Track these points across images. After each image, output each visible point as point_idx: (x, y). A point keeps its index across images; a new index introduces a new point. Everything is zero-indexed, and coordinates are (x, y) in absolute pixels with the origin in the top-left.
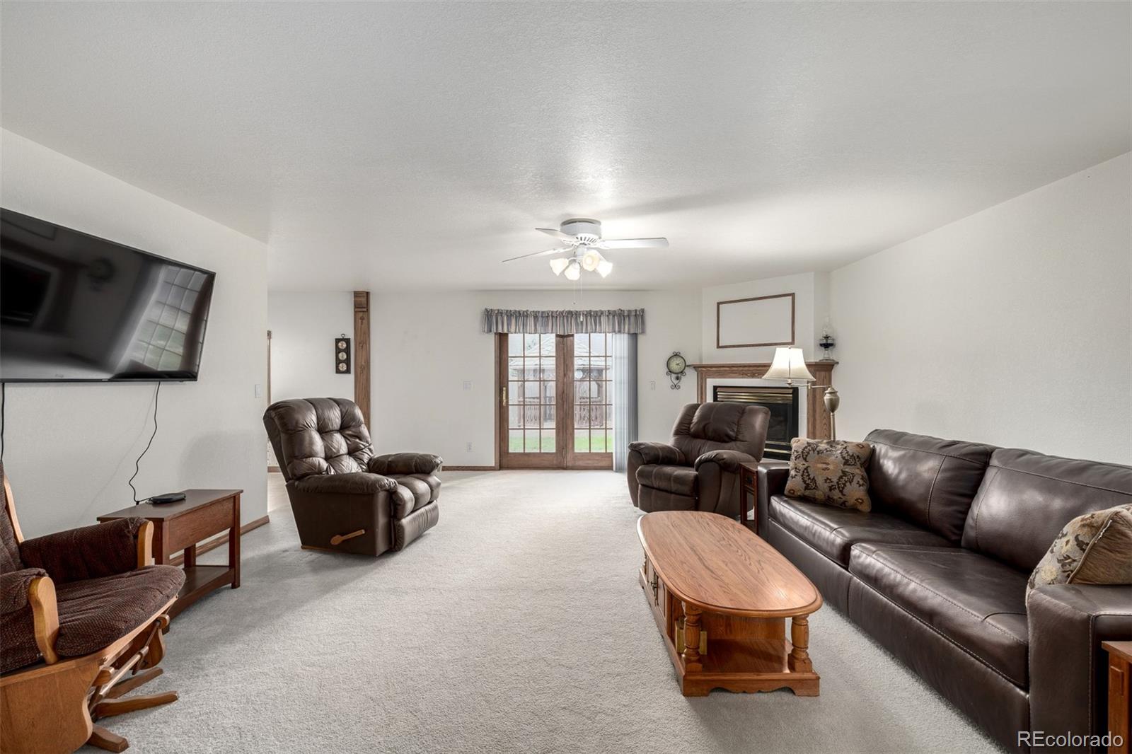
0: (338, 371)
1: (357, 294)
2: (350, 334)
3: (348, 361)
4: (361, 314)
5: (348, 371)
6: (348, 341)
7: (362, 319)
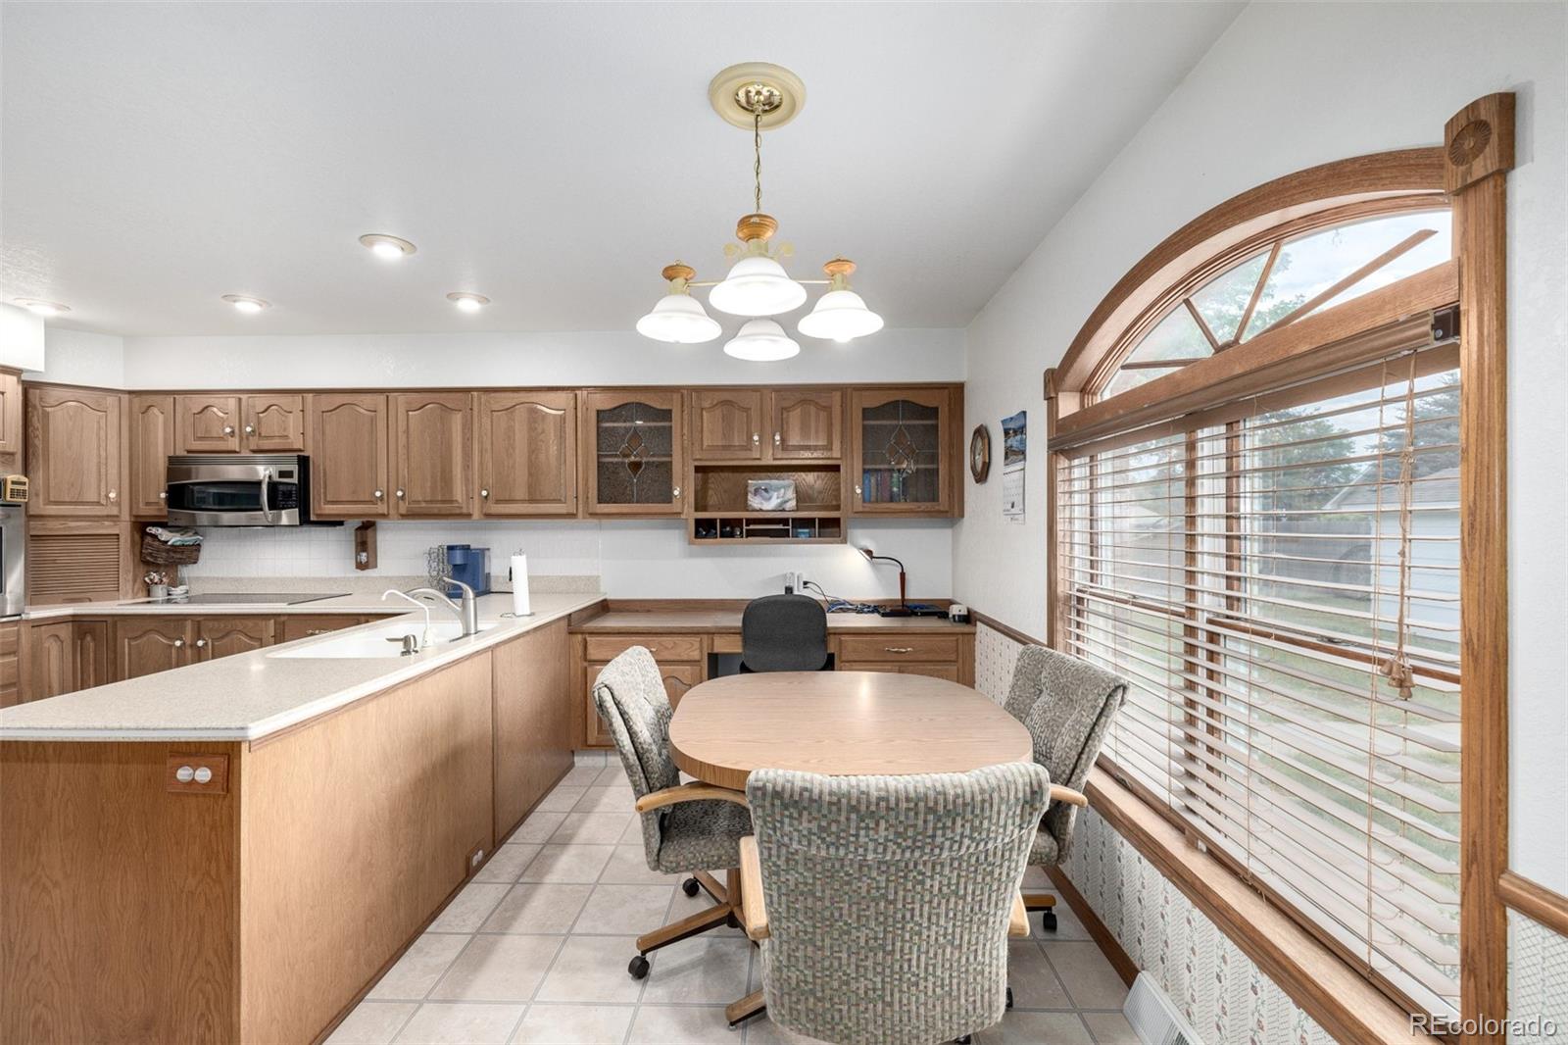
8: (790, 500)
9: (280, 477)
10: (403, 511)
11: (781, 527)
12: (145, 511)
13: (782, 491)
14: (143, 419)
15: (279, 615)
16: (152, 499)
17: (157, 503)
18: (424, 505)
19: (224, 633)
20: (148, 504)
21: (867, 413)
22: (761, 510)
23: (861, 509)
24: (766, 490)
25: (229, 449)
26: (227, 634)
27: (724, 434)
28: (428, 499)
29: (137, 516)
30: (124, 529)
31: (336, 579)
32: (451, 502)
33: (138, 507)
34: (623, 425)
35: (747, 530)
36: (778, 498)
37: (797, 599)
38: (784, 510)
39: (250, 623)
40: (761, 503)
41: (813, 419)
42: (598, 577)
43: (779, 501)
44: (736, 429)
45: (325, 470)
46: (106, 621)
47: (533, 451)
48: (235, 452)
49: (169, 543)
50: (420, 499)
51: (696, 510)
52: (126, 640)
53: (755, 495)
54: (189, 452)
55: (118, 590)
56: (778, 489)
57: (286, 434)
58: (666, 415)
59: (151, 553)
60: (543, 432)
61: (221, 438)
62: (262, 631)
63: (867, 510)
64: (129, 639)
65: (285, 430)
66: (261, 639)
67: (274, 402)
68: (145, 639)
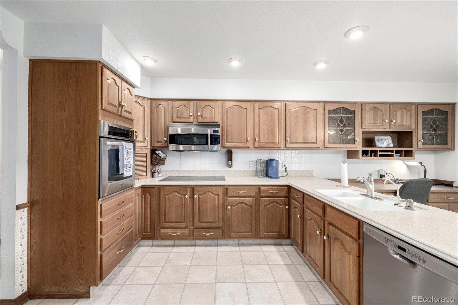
8: (391, 143)
9: (214, 132)
10: (256, 145)
11: (390, 153)
12: (157, 145)
13: (387, 140)
14: (157, 109)
15: (224, 185)
16: (160, 140)
17: (161, 142)
18: (264, 143)
19: (203, 193)
20: (158, 142)
21: (424, 113)
22: (381, 147)
23: (421, 147)
24: (381, 140)
25: (190, 121)
26: (205, 193)
27: (374, 119)
28: (266, 141)
29: (153, 147)
30: (148, 152)
31: (217, 171)
32: (274, 143)
33: (154, 143)
34: (337, 115)
35: (379, 154)
36: (386, 143)
37: (428, 180)
38: (389, 147)
39: (214, 188)
40: (381, 145)
41: (405, 114)
42: (313, 170)
43: (387, 144)
44: (378, 118)
45: (227, 130)
46: (155, 188)
47: (305, 125)
48: (192, 123)
49: (162, 157)
50: (263, 141)
51: (362, 147)
52: (164, 195)
53: (378, 142)
54: (173, 122)
55: (146, 175)
56: (385, 140)
57: (212, 116)
58: (353, 112)
59: (156, 161)
60: (309, 117)
61: (187, 117)
62: (219, 191)
63: (424, 147)
64: (165, 194)
65: (212, 115)
66: (218, 195)
67: (208, 104)
68: (172, 195)
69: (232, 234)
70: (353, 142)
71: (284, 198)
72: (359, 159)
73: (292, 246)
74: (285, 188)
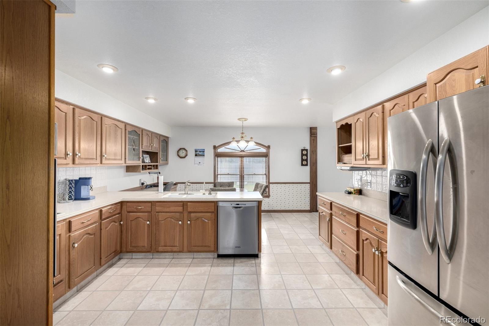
0: (302, 165)
1: (311, 129)
2: (308, 147)
3: (307, 160)
4: (313, 138)
5: (307, 165)
6: (307, 150)
7: (314, 140)
10: (77, 162)
13: (148, 158)
18: (84, 159)
21: (162, 141)
23: (161, 163)
28: (86, 157)
32: (94, 159)
34: (132, 136)
35: (147, 168)
38: (150, 163)
41: (157, 141)
43: (148, 160)
53: (145, 159)
58: (139, 135)
69: (76, 280)
70: (138, 159)
71: (118, 215)
72: (140, 172)
73: (122, 260)
74: (119, 205)
